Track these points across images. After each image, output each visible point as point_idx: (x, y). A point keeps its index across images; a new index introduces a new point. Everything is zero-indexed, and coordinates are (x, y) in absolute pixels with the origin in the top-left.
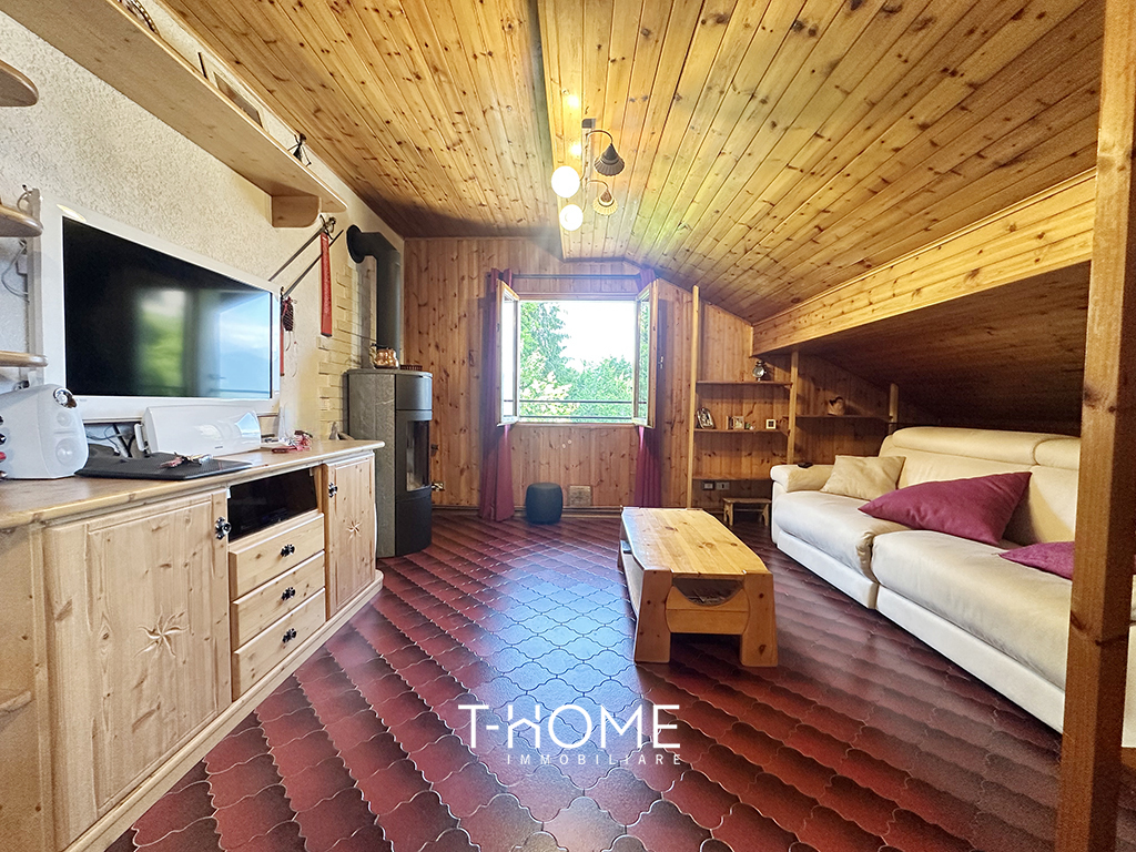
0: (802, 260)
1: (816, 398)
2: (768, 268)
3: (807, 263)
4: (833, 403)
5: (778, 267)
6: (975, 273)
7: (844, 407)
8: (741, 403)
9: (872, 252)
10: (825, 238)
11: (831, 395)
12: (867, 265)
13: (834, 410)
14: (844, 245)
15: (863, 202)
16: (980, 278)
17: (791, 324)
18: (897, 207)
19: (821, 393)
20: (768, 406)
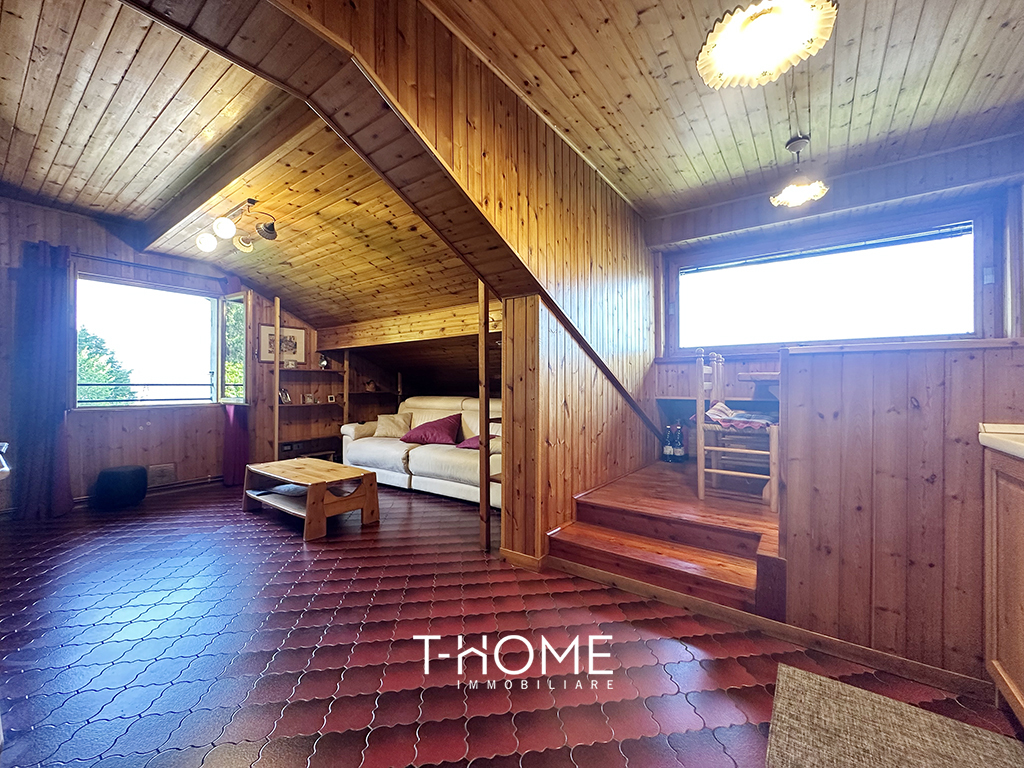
0: (364, 302)
1: (358, 380)
2: (341, 301)
3: (367, 305)
4: (368, 384)
5: (348, 302)
6: (443, 329)
7: (376, 386)
8: (309, 384)
9: (402, 309)
10: (380, 296)
11: (366, 380)
12: (397, 313)
13: (370, 388)
14: (389, 302)
15: (402, 288)
16: (445, 332)
17: (349, 334)
18: (416, 294)
19: (361, 377)
20: (328, 386)
